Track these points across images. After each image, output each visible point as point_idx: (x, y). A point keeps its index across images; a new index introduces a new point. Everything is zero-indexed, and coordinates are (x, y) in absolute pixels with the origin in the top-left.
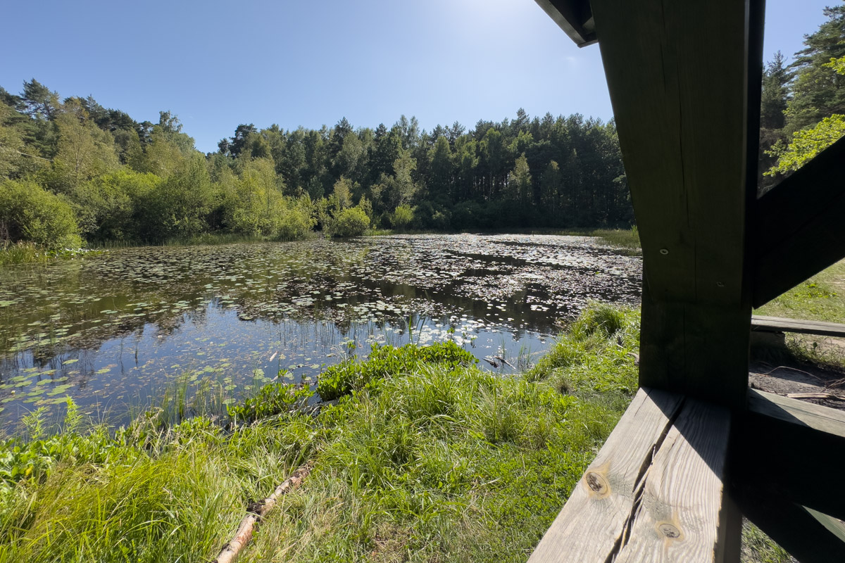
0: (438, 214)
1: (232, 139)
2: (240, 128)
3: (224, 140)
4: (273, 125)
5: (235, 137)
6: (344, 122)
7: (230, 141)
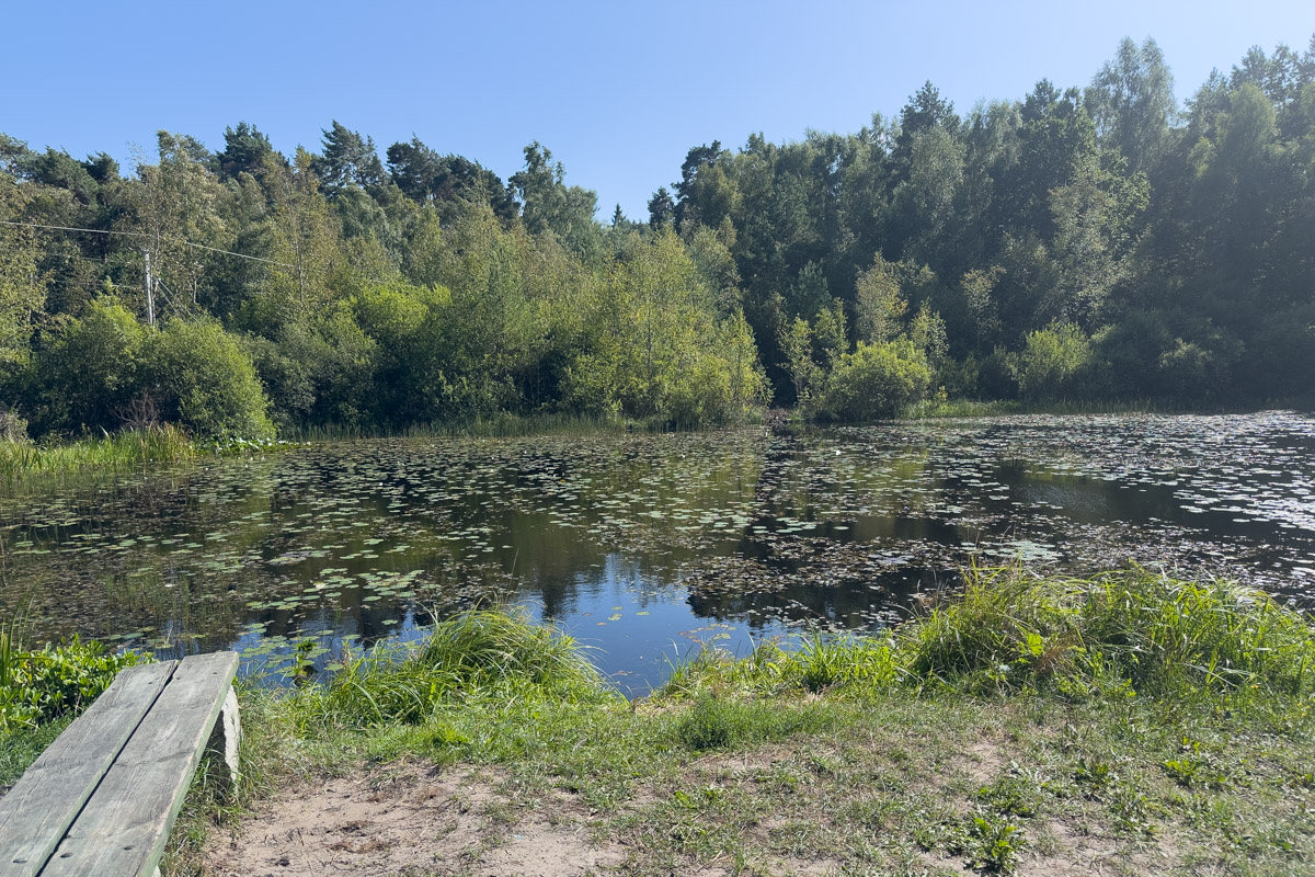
0: (1184, 348)
1: (678, 186)
2: (694, 157)
3: (661, 191)
4: (752, 138)
5: (682, 180)
6: (928, 98)
7: (673, 193)
